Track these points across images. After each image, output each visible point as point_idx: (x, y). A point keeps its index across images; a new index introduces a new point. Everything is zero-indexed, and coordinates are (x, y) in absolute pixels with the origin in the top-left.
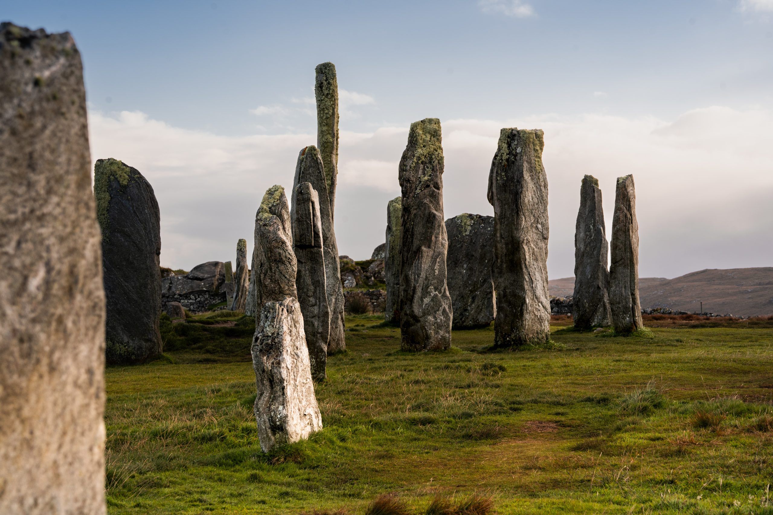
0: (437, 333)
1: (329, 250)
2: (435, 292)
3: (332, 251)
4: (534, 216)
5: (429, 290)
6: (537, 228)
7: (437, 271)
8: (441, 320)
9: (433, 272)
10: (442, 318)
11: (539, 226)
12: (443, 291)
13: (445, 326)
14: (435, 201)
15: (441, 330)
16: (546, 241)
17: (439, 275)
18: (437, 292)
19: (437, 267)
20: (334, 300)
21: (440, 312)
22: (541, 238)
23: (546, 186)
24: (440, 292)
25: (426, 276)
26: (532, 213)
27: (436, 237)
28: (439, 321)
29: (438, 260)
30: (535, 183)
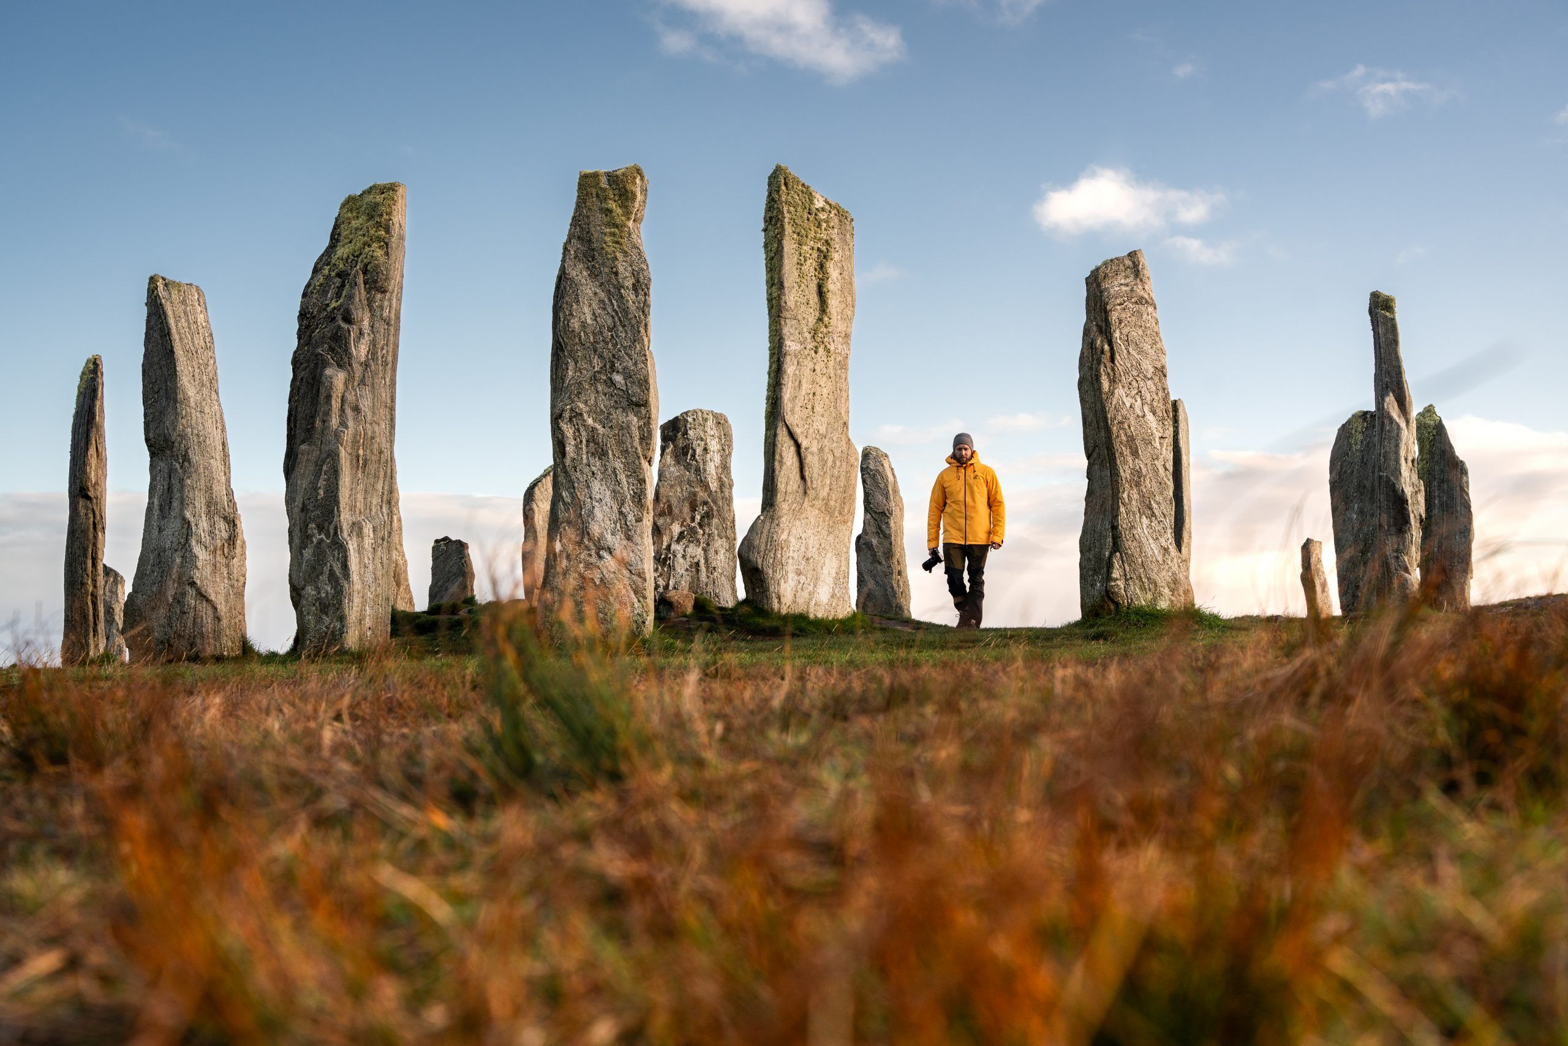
0: (319, 620)
1: (178, 466)
2: (319, 535)
3: (181, 467)
4: (601, 357)
5: (309, 531)
6: (611, 383)
7: (321, 492)
8: (327, 593)
9: (314, 494)
10: (329, 589)
11: (618, 378)
12: (332, 532)
13: (334, 605)
14: (340, 347)
15: (327, 615)
16: (643, 410)
17: (326, 498)
18: (323, 536)
19: (321, 483)
20: (178, 560)
21: (324, 577)
22: (625, 403)
23: (641, 286)
24: (328, 536)
25: (303, 503)
26: (595, 351)
27: (324, 421)
28: (323, 595)
29: (325, 468)
30: (601, 285)
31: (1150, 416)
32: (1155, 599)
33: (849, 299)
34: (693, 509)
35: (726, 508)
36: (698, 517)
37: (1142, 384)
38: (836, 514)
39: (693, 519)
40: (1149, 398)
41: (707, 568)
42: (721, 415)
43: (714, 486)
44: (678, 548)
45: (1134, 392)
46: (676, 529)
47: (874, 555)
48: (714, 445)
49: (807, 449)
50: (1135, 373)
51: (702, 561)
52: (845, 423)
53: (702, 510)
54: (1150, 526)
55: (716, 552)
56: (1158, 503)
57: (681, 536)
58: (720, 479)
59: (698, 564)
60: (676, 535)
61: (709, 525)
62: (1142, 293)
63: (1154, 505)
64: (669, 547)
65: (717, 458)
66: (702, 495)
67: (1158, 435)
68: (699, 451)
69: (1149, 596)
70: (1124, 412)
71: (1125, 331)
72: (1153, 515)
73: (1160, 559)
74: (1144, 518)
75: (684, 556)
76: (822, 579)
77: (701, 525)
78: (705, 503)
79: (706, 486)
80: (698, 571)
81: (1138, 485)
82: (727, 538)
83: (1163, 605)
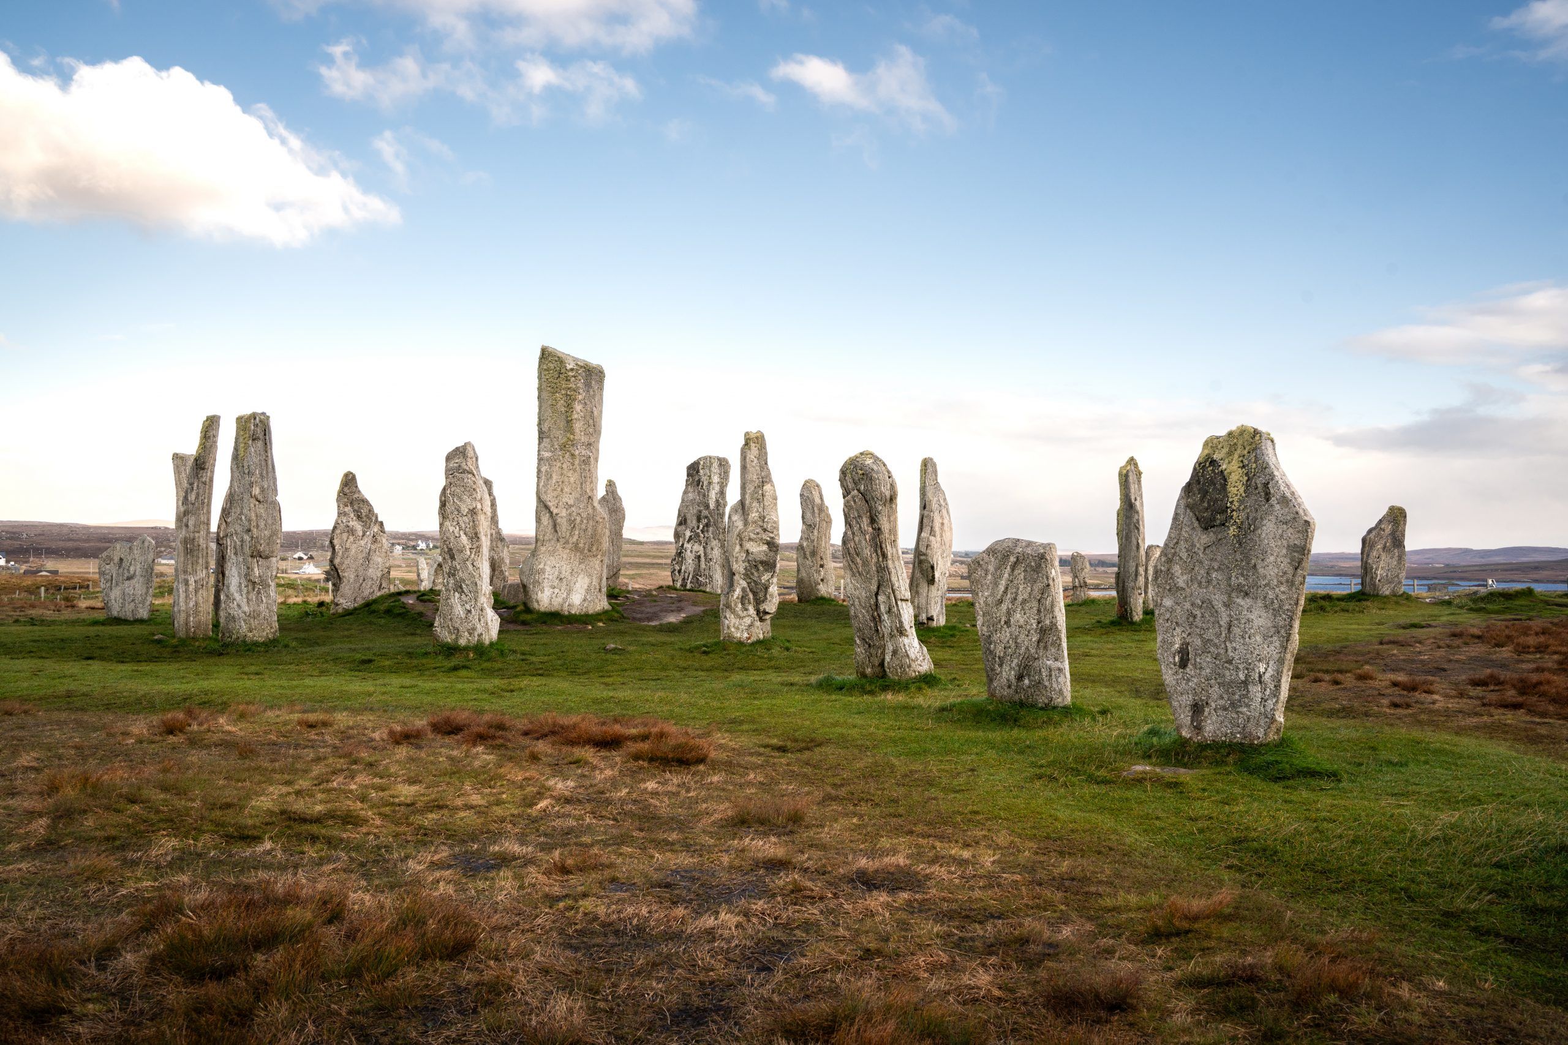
31: (464, 537)
32: (457, 638)
33: (591, 422)
34: (699, 520)
35: (720, 520)
36: (701, 526)
37: (460, 519)
38: (586, 551)
39: (698, 528)
40: (463, 526)
41: (706, 559)
42: (724, 459)
43: (712, 505)
44: (687, 546)
45: (455, 523)
46: (688, 534)
47: (805, 554)
48: (716, 479)
49: (557, 514)
50: (456, 513)
51: (703, 555)
52: (590, 497)
53: (705, 521)
54: (460, 598)
55: (712, 549)
56: (467, 585)
57: (690, 539)
58: (717, 501)
59: (699, 557)
60: (687, 537)
61: (707, 531)
62: (465, 467)
63: (464, 586)
64: (683, 545)
65: (717, 488)
66: (705, 513)
67: (468, 547)
68: (705, 483)
69: (454, 637)
70: (448, 535)
71: (453, 489)
72: (463, 592)
73: (463, 616)
74: (456, 594)
75: (691, 551)
76: (575, 589)
77: (702, 531)
78: (706, 517)
79: (707, 507)
80: (699, 561)
81: (454, 575)
82: (719, 540)
83: (462, 642)
